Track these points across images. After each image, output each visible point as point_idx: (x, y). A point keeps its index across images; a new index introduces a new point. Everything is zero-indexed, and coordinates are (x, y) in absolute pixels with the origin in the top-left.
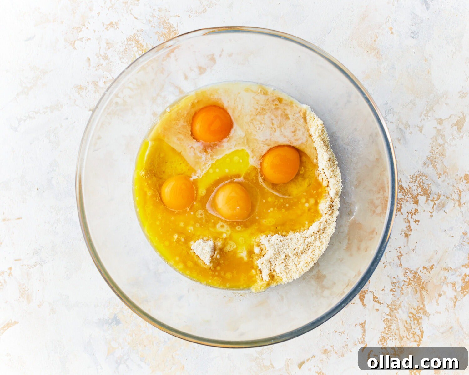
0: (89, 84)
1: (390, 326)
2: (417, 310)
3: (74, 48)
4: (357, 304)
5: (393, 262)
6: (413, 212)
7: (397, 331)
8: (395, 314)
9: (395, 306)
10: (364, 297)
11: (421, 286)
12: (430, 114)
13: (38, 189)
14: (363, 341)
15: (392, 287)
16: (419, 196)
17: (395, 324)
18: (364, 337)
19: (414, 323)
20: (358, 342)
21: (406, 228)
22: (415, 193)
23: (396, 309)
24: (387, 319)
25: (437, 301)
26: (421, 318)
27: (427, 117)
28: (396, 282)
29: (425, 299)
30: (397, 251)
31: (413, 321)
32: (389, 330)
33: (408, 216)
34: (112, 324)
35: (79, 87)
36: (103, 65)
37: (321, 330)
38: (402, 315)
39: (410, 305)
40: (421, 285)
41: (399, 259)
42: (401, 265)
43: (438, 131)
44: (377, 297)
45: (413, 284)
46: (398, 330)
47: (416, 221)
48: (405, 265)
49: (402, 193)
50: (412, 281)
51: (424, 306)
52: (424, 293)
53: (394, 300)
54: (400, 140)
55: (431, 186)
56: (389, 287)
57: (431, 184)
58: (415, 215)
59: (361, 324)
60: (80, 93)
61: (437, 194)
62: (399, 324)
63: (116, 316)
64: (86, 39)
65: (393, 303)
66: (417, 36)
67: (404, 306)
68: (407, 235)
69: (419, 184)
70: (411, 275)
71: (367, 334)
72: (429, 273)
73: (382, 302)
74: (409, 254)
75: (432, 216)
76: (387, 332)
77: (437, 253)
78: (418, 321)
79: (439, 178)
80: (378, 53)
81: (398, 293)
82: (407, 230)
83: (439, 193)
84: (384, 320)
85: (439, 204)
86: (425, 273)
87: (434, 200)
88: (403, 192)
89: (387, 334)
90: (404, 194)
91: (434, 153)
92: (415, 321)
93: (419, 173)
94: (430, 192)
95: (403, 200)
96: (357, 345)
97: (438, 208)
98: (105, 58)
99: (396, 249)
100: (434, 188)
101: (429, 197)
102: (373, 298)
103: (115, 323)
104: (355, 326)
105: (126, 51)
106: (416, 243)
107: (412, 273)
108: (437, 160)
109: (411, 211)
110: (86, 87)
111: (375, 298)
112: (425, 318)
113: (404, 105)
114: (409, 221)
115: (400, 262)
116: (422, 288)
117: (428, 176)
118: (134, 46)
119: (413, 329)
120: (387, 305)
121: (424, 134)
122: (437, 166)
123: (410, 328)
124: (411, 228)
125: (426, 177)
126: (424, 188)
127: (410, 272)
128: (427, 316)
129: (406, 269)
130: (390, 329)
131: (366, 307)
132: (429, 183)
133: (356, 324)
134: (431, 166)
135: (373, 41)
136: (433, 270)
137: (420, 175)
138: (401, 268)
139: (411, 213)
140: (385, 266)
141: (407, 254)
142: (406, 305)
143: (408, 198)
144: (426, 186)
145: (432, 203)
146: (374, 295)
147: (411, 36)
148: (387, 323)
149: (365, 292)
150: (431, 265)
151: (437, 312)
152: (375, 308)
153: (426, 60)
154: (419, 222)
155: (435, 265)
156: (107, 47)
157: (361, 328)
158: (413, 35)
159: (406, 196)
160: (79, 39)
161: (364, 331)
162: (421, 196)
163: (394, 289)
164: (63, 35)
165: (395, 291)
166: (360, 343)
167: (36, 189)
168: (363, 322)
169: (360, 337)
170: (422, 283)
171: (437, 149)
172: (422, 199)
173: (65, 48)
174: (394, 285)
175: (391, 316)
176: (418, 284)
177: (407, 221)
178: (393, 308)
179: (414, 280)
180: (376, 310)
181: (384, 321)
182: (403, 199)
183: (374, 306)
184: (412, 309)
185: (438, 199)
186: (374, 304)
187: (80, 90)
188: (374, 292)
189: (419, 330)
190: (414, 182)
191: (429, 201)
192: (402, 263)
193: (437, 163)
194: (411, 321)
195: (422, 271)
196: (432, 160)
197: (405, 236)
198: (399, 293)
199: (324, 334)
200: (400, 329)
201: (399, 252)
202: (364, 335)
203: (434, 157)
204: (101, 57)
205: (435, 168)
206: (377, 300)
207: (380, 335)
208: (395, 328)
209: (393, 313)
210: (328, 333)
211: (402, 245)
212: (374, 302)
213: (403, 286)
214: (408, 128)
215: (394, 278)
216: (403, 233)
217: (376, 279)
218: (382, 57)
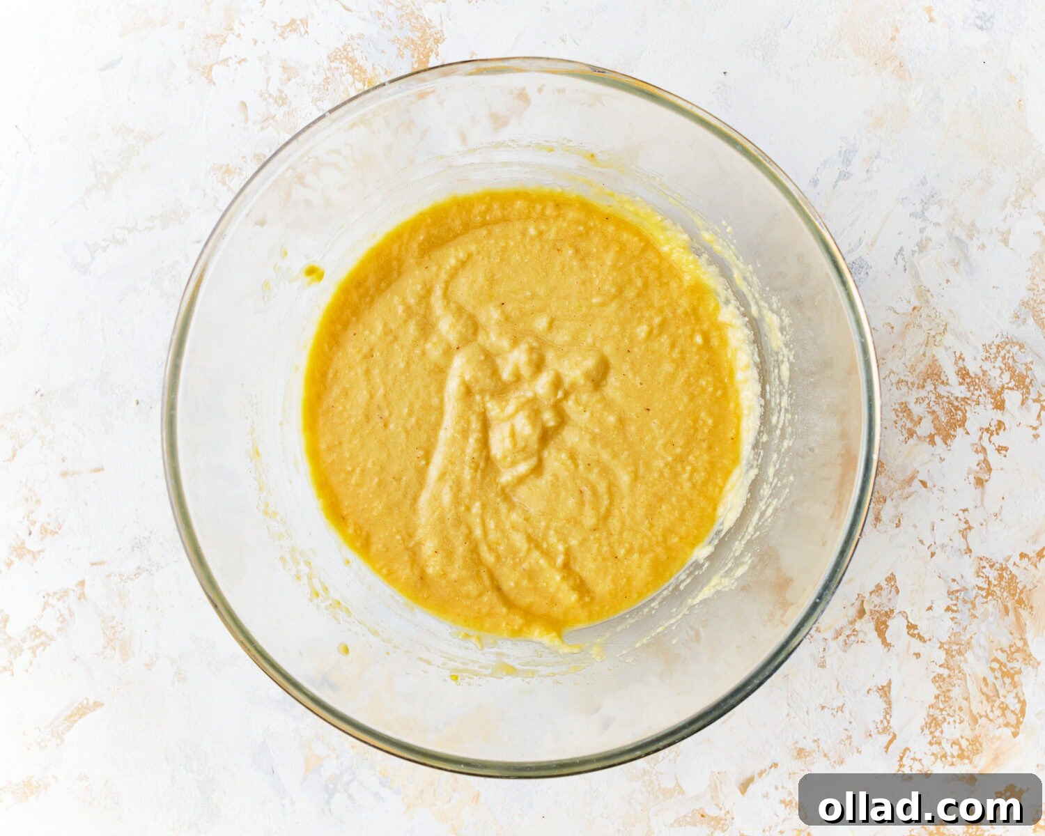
0: (245, 162)
1: (949, 691)
2: (1009, 652)
3: (211, 82)
4: (870, 641)
5: (950, 543)
6: (993, 428)
7: (965, 704)
8: (959, 663)
9: (957, 644)
10: (887, 627)
11: (1016, 598)
12: (1025, 202)
13: (138, 403)
14: (886, 727)
15: (950, 602)
16: (1006, 391)
17: (959, 686)
18: (888, 717)
19: (1004, 683)
20: (876, 730)
21: (977, 465)
22: (996, 384)
23: (961, 652)
24: (940, 676)
26: (1020, 672)
27: (1020, 209)
28: (958, 591)
29: (1027, 628)
30: (960, 519)
31: (1000, 677)
32: (945, 701)
33: (980, 438)
35: (224, 168)
36: (276, 118)
37: (789, 705)
38: (975, 665)
39: (993, 642)
40: (1017, 595)
41: (965, 537)
42: (969, 550)
44: (916, 626)
45: (999, 594)
46: (967, 699)
47: (1001, 450)
49: (966, 385)
50: (995, 586)
51: (1026, 644)
52: (1024, 613)
53: (954, 631)
54: (958, 263)
55: (1032, 367)
56: (943, 601)
57: (1031, 363)
58: (998, 434)
59: (881, 688)
60: (227, 182)
62: (969, 685)
64: (237, 60)
65: (953, 638)
66: (989, 24)
67: (979, 645)
68: (980, 483)
69: (1005, 365)
70: (992, 574)
71: (894, 712)
72: (1034, 567)
73: (926, 637)
74: (986, 525)
75: (1036, 437)
76: (942, 706)
78: (1012, 678)
80: (901, 66)
81: (964, 616)
82: (980, 469)
84: (934, 678)
86: (1024, 568)
87: (1041, 398)
88: (967, 383)
89: (942, 710)
90: (972, 388)
91: (1038, 291)
92: (1005, 679)
93: (1003, 340)
94: (1032, 380)
95: (969, 402)
96: (873, 736)
98: (280, 102)
99: (957, 515)
100: (1039, 373)
101: (1029, 393)
102: (908, 627)
104: (868, 693)
105: (329, 84)
106: (1003, 498)
107: (996, 567)
109: (988, 426)
110: (240, 169)
111: (911, 627)
112: (1027, 670)
113: (964, 184)
114: (984, 450)
115: (967, 542)
116: (1020, 602)
117: (1025, 345)
118: (344, 71)
119: (1001, 697)
120: (941, 642)
121: (1012, 249)
123: (995, 696)
124: (989, 466)
125: (1022, 347)
126: (1016, 374)
127: (992, 566)
128: (1033, 667)
129: (980, 559)
130: (948, 697)
131: (892, 648)
132: (1029, 360)
133: (870, 689)
134: (1030, 321)
135: (888, 40)
136: (1043, 560)
137: (1006, 344)
138: (970, 556)
139: (987, 430)
140: (933, 555)
141: (983, 525)
142: (984, 642)
143: (979, 396)
144: (1021, 369)
145: (1036, 406)
146: (908, 622)
147: (976, 25)
148: (941, 683)
149: (890, 615)
150: (1037, 548)
152: (912, 650)
153: (1012, 79)
154: (1007, 451)
156: (285, 76)
157: (881, 696)
158: (980, 23)
159: (975, 392)
160: (221, 62)
161: (889, 703)
162: (1009, 392)
163: (955, 605)
164: (185, 54)
165: (956, 611)
166: (881, 731)
167: (134, 402)
168: (885, 684)
169: (880, 717)
170: (1017, 591)
172: (1013, 398)
173: (190, 83)
174: (954, 598)
175: (948, 668)
176: (1009, 592)
177: (980, 449)
178: (954, 649)
179: (1000, 584)
180: (915, 657)
181: (934, 680)
182: (968, 399)
183: (909, 647)
184: (996, 650)
186: (909, 643)
187: (227, 175)
188: (909, 615)
189: (1017, 700)
190: (992, 360)
191: (1030, 402)
192: (970, 548)
194: (996, 678)
195: (1018, 562)
196: (1033, 308)
197: (977, 484)
198: (967, 614)
199: (796, 713)
200: (971, 697)
201: (964, 520)
202: (887, 712)
203: (1039, 301)
204: (271, 100)
205: (1041, 325)
206: (916, 632)
207: (926, 714)
208: (961, 695)
209: (953, 660)
210: (805, 709)
211: (970, 506)
212: (909, 637)
213: (975, 598)
214: (976, 234)
215: (954, 580)
216: (972, 477)
217: (913, 584)
218: (910, 76)
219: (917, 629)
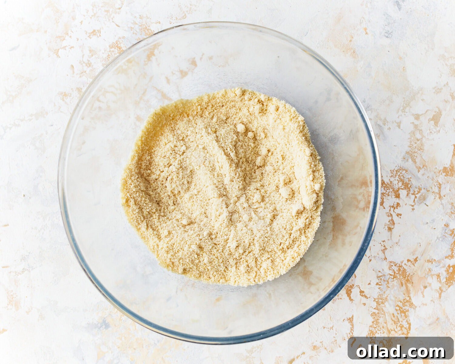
0: (73, 91)
1: (378, 319)
2: (403, 302)
3: (58, 56)
4: (344, 298)
5: (378, 256)
6: (395, 206)
7: (385, 325)
8: (382, 307)
9: (381, 299)
10: (351, 292)
11: (406, 279)
12: (407, 110)
13: (24, 196)
15: (378, 281)
16: (400, 190)
17: (382, 317)
18: (352, 331)
19: (402, 316)
20: (347, 337)
21: (389, 222)
22: (396, 187)
23: (383, 302)
24: (374, 313)
25: (422, 293)
26: (408, 311)
27: (404, 113)
28: (381, 276)
29: (411, 292)
30: (382, 245)
31: (400, 314)
32: (377, 324)
33: (390, 210)
34: (101, 329)
35: (64, 94)
36: (86, 72)
37: (309, 327)
38: (389, 308)
39: (396, 298)
40: (406, 277)
41: (384, 253)
42: (386, 259)
43: (416, 126)
44: (364, 291)
45: (399, 277)
46: (386, 323)
47: (399, 215)
48: (390, 259)
49: (383, 188)
50: (397, 274)
51: (410, 298)
52: (409, 285)
53: (380, 293)
54: (379, 136)
55: (411, 180)
56: (375, 281)
57: (411, 178)
58: (397, 208)
59: (349, 318)
60: (65, 100)
61: (418, 187)
62: (387, 317)
63: (105, 320)
64: (70, 47)
65: (379, 296)
66: (390, 36)
67: (391, 299)
68: (390, 229)
69: (400, 179)
70: (396, 269)
71: (355, 329)
72: (413, 266)
73: (368, 296)
74: (393, 248)
75: (413, 209)
76: (375, 326)
77: (420, 246)
78: (405, 314)
79: (418, 172)
80: (354, 52)
81: (384, 287)
82: (390, 223)
83: (419, 186)
84: (372, 314)
85: (420, 197)
86: (410, 266)
87: (415, 193)
88: (384, 187)
89: (375, 328)
90: (386, 189)
91: (413, 147)
92: (402, 314)
93: (399, 168)
94: (411, 185)
95: (385, 195)
97: (419, 201)
98: (88, 65)
99: (380, 243)
100: (414, 182)
101: (410, 191)
102: (360, 292)
103: (104, 326)
104: (343, 321)
105: (109, 58)
106: (400, 236)
107: (397, 266)
108: (416, 154)
109: (393, 205)
110: (71, 94)
111: (361, 292)
112: (411, 310)
113: (381, 102)
114: (391, 215)
115: (385, 255)
116: (408, 280)
117: (408, 170)
118: (116, 52)
119: (400, 322)
120: (374, 298)
121: (402, 130)
122: (416, 161)
123: (397, 321)
124: (394, 222)
125: (406, 171)
126: (404, 183)
127: (395, 265)
128: (414, 309)
129: (391, 262)
130: (378, 322)
131: (353, 301)
132: (409, 177)
133: (344, 319)
134: (410, 160)
135: (349, 41)
136: (417, 262)
137: (400, 170)
138: (386, 261)
139: (393, 207)
140: (370, 260)
141: (391, 247)
142: (393, 298)
143: (389, 192)
144: (406, 180)
145: (413, 197)
146: (360, 290)
147: (385, 36)
148: (375, 316)
149: (352, 287)
150: (415, 257)
151: (423, 304)
152: (362, 302)
153: (400, 58)
154: (401, 215)
155: (419, 257)
156: (91, 54)
157: (349, 322)
158: (386, 35)
159: (387, 191)
160: (63, 48)
161: (353, 325)
162: (402, 190)
163: (380, 282)
164: (47, 44)
165: (381, 285)
168: (350, 317)
169: (348, 332)
170: (407, 276)
171: (416, 143)
172: (403, 193)
173: (49, 57)
174: (380, 279)
175: (378, 310)
176: (403, 276)
177: (389, 215)
178: (380, 301)
179: (399, 273)
180: (363, 305)
181: (372, 315)
182: (384, 193)
183: (361, 301)
184: (398, 302)
185: (419, 192)
186: (361, 299)
187: (64, 97)
188: (360, 287)
189: (407, 323)
190: (394, 177)
191: (410, 195)
192: (386, 257)
193: (416, 157)
194: (398, 314)
195: (407, 263)
196: (411, 155)
197: (389, 230)
198: (385, 286)
199: (312, 330)
200: (388, 323)
201: (383, 246)
202: (352, 329)
203: (413, 152)
204: (84, 65)
205: (415, 162)
206: (364, 294)
207: (368, 330)
208: (383, 321)
209: (380, 306)
210: (317, 329)
211: (386, 239)
212: (361, 296)
213: (389, 279)
214: (387, 124)
215: (379, 271)
216: (386, 227)
217: (362, 273)
218: (358, 56)
219: (364, 293)
